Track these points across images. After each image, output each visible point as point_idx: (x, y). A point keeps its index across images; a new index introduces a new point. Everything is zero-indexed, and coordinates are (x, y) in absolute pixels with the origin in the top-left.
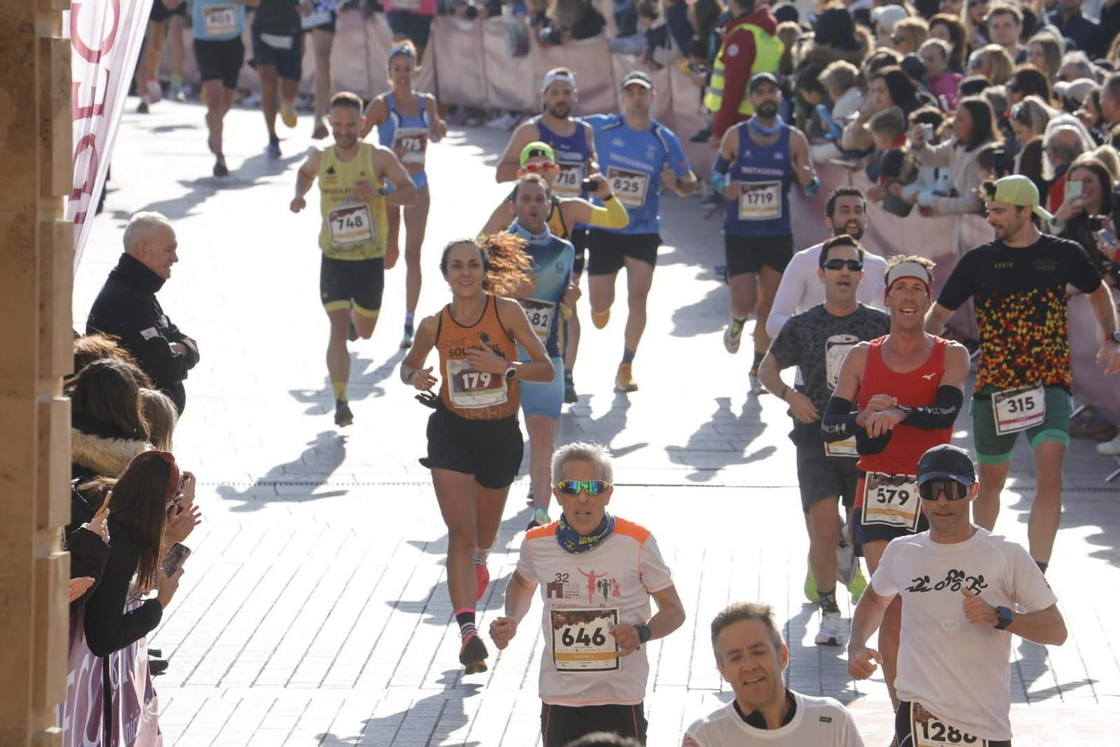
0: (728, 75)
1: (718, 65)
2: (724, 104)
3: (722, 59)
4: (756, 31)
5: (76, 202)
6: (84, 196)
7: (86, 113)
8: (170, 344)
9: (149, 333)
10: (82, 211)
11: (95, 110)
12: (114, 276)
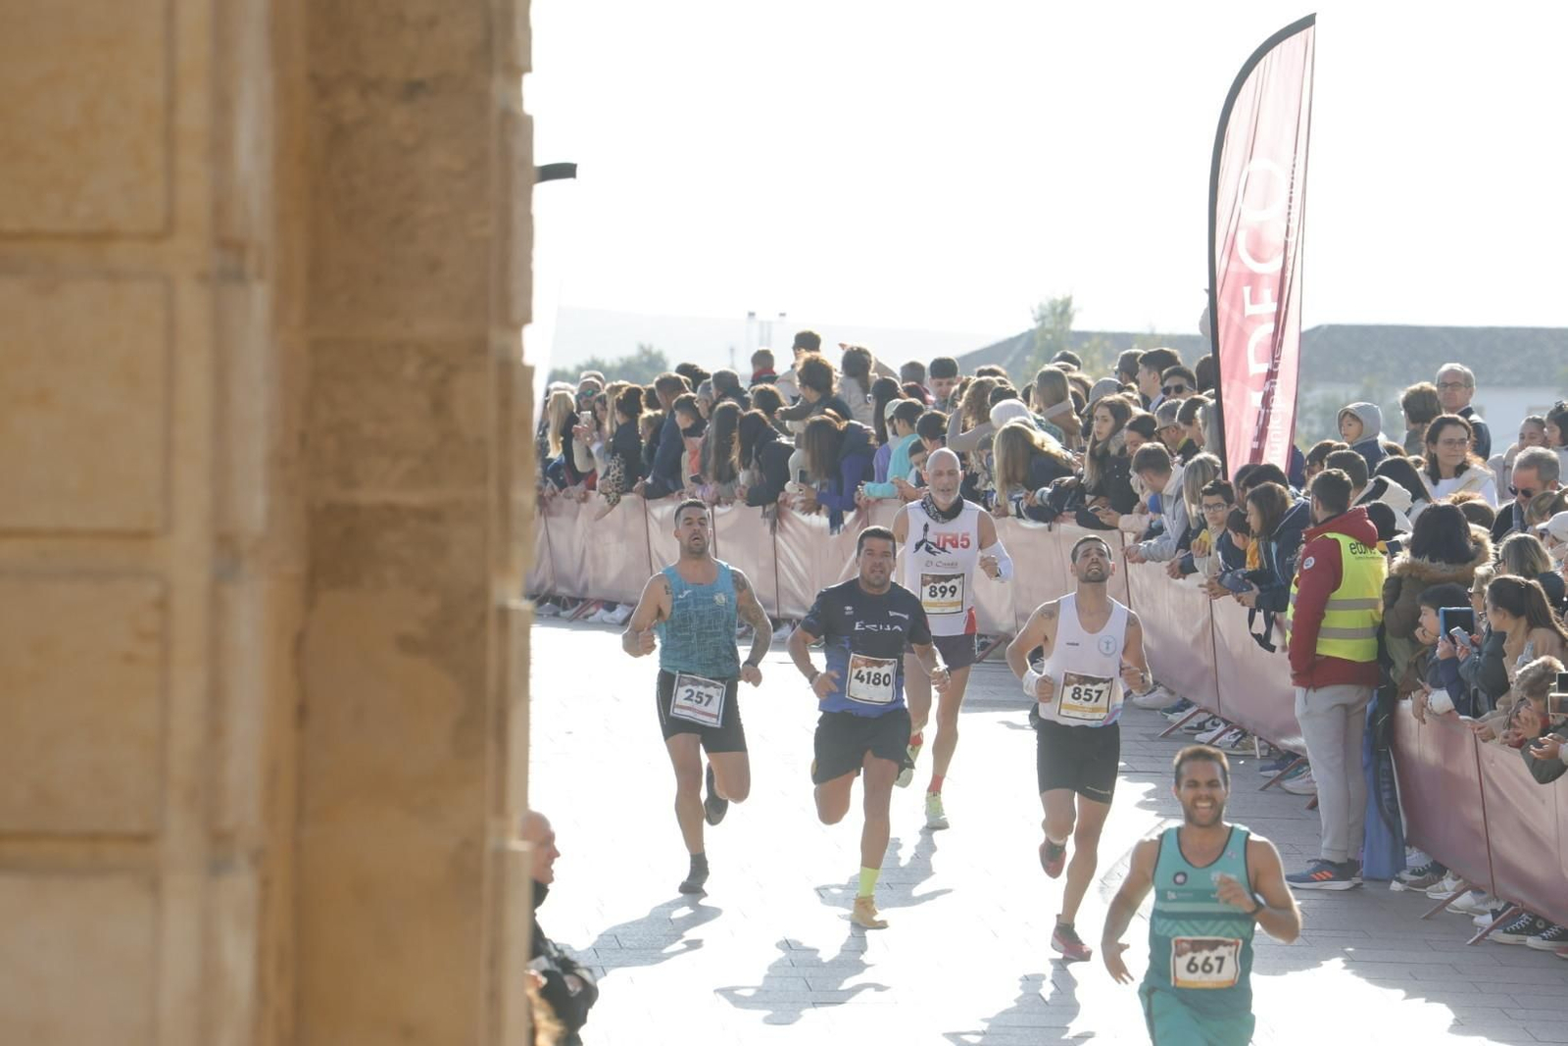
4: (1346, 541)
8: (567, 978)
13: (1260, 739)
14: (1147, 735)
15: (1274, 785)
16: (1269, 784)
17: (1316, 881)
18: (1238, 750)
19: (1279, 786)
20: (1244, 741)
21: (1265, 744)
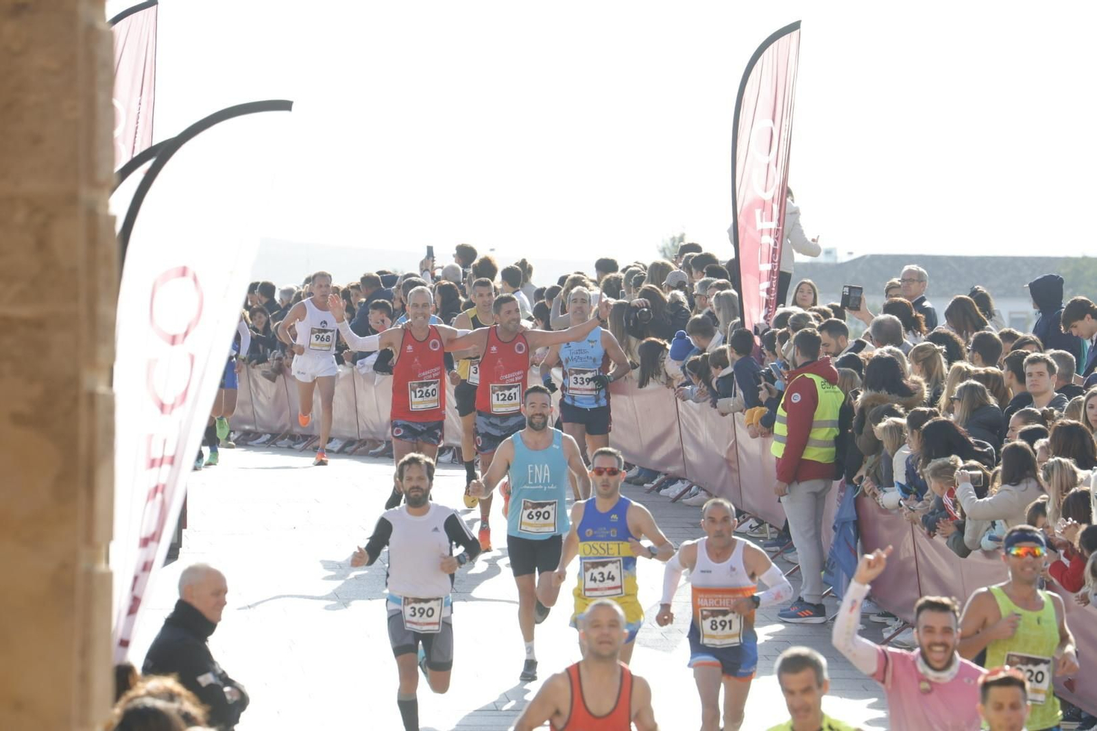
0: (790, 422)
1: (781, 412)
2: (787, 451)
3: (784, 407)
4: (818, 380)
5: (145, 551)
6: (152, 545)
7: (158, 463)
8: (227, 689)
9: (206, 679)
10: (150, 559)
11: (166, 460)
12: (171, 623)
13: (771, 526)
14: (692, 524)
15: (779, 556)
16: (777, 555)
17: (801, 617)
18: (756, 533)
19: (782, 557)
20: (761, 528)
21: (775, 530)
